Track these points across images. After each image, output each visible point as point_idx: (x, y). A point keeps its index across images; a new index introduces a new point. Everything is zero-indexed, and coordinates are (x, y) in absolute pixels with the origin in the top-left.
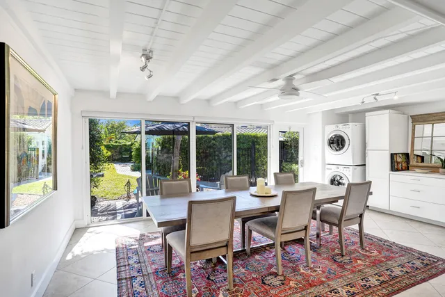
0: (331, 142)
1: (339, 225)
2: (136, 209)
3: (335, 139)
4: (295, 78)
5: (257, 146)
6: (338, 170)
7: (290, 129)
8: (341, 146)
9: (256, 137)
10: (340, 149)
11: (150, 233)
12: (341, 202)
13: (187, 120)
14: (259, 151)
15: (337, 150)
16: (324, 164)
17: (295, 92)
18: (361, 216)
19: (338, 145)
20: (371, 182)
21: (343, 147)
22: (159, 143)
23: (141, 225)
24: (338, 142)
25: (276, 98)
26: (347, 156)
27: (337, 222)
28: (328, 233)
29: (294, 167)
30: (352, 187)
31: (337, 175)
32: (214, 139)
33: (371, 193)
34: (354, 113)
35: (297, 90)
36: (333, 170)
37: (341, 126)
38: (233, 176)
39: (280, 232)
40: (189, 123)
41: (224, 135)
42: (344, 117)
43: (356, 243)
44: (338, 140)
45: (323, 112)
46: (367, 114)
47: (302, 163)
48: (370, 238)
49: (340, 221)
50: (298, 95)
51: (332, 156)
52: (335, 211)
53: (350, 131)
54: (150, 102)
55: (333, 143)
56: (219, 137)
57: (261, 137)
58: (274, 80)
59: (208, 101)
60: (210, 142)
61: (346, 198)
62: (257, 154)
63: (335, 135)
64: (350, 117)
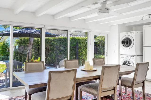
0: (123, 42)
1: (132, 87)
2: (4, 83)
3: (126, 41)
4: (107, 3)
5: (79, 45)
6: (128, 58)
7: (100, 34)
8: (128, 45)
9: (79, 40)
10: (128, 46)
11: (16, 97)
12: (133, 74)
13: (40, 27)
14: (81, 48)
15: (126, 47)
16: (119, 55)
17: (107, 11)
18: (143, 82)
19: (127, 44)
20: (149, 62)
21: (130, 45)
22: (17, 43)
23: (8, 92)
24: (127, 42)
25: (96, 15)
26: (132, 50)
27: (131, 85)
28: (124, 93)
29: (102, 56)
30: (139, 65)
31: (126, 61)
32: (53, 40)
33: (148, 69)
34: (136, 26)
35: (108, 9)
36: (124, 58)
37: (129, 33)
38: (68, 60)
39: (101, 91)
40: (41, 29)
41: (59, 39)
42: (130, 28)
43: (141, 98)
44: (127, 41)
45: (119, 25)
46: (144, 26)
47: (107, 54)
48: (148, 95)
49: (133, 85)
50: (108, 13)
51: (124, 50)
52: (129, 80)
53: (134, 36)
54: (17, 14)
55: (124, 43)
56: (56, 39)
57: (82, 40)
58: (96, 3)
59: (53, 16)
60: (51, 42)
61: (136, 71)
62: (79, 50)
63: (126, 38)
64: (134, 28)
